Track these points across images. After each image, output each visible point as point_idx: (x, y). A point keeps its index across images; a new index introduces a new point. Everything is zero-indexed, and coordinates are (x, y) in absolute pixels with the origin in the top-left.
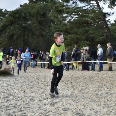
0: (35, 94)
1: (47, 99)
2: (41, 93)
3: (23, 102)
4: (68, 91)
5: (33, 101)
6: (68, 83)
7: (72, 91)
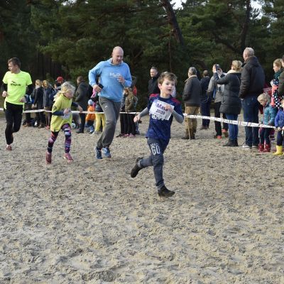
0: (36, 229)
1: (81, 251)
2: (55, 228)
3: (15, 264)
5: (43, 261)
6: (111, 187)
7: (137, 219)
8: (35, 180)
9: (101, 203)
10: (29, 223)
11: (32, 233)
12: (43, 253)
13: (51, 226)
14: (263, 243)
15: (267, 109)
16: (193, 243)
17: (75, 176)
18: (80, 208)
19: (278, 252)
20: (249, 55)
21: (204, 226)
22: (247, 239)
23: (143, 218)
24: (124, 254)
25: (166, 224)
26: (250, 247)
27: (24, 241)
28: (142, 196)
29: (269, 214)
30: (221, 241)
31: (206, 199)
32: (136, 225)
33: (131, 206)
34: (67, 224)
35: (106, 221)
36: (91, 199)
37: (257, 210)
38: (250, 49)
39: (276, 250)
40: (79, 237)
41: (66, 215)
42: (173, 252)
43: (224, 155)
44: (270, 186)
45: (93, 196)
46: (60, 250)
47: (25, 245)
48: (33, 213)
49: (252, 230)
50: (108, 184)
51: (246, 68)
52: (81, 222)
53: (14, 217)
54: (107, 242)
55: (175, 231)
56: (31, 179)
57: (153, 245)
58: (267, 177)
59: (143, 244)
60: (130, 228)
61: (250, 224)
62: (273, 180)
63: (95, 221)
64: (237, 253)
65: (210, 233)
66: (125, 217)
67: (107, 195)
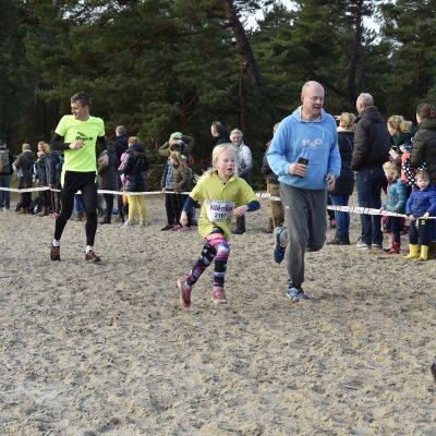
0: (44, 386)
1: (117, 422)
2: (74, 384)
4: (186, 367)
6: (158, 314)
7: (202, 367)
8: (39, 303)
9: (144, 341)
10: (33, 377)
11: (38, 392)
12: (58, 425)
13: (68, 381)
14: (400, 406)
15: (394, 186)
16: (291, 407)
17: (101, 296)
18: (111, 349)
19: (424, 421)
20: (365, 105)
21: (307, 378)
22: (374, 399)
23: (211, 365)
24: (185, 425)
25: (246, 375)
26: (379, 412)
27: (27, 405)
28: (207, 329)
29: (405, 356)
30: (334, 403)
31: (307, 333)
32: (200, 377)
33: (190, 345)
34: (92, 376)
35: (153, 371)
36: (127, 334)
37: (386, 351)
38: (368, 95)
39: (420, 418)
40: (112, 398)
41: (90, 361)
42: (262, 423)
43: (329, 259)
44: (403, 310)
45: (131, 329)
46: (84, 421)
47: (29, 412)
48: (39, 358)
49: (381, 383)
50: (153, 309)
51: (362, 126)
52: (115, 373)
53: (9, 366)
54: (157, 406)
55: (262, 388)
56: (32, 301)
57: (228, 411)
58: (399, 295)
59: (212, 409)
60: (191, 382)
61: (378, 373)
62: (409, 301)
63: (136, 371)
64: (360, 423)
65: (316, 389)
66: (183, 365)
67: (152, 327)
